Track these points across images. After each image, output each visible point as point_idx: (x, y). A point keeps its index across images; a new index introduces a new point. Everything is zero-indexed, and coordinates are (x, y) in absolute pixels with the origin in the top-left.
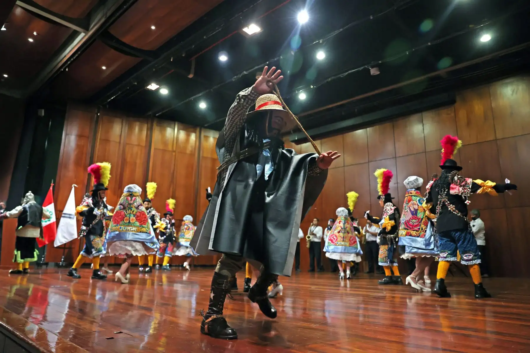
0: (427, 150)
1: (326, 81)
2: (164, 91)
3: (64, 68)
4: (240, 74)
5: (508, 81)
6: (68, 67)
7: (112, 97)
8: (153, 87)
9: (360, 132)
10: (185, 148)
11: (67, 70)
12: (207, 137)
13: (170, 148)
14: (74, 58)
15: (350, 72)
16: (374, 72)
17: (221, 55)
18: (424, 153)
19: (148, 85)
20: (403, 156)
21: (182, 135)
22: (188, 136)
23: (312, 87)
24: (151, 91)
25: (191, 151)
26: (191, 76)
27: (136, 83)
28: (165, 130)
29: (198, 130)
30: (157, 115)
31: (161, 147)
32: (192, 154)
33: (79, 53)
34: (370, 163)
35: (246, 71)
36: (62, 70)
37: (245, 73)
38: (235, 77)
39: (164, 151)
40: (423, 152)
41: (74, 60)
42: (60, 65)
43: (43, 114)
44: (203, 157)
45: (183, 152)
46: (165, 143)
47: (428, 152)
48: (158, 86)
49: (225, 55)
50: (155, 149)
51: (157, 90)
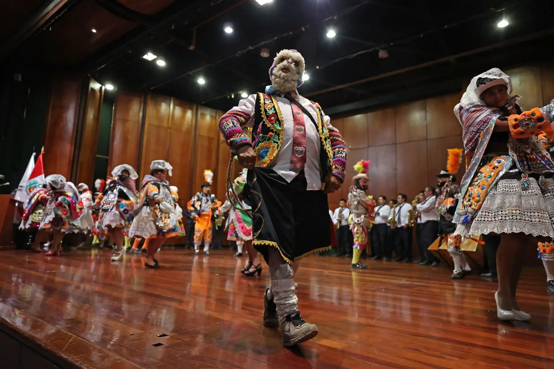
0: (429, 138)
1: (332, 62)
2: (161, 63)
3: (46, 26)
4: (245, 49)
5: (516, 70)
6: (52, 25)
7: (103, 65)
8: (149, 56)
9: (358, 117)
10: (181, 124)
11: (50, 29)
12: (203, 115)
13: (165, 124)
14: (60, 15)
15: (359, 53)
16: (382, 54)
17: (226, 27)
18: (425, 141)
19: (144, 55)
20: (403, 143)
21: (178, 111)
22: (184, 112)
23: (318, 67)
24: (146, 61)
25: (188, 129)
26: (192, 48)
27: (130, 52)
28: (160, 105)
29: (195, 108)
30: (152, 88)
31: (154, 122)
32: (188, 132)
33: (66, 10)
34: (370, 148)
35: (252, 46)
36: (45, 29)
37: (251, 48)
38: (240, 52)
39: (159, 127)
40: (423, 140)
41: (59, 18)
42: (42, 22)
43: (20, 79)
44: (199, 135)
45: (179, 129)
46: (159, 118)
47: (429, 139)
48: (155, 57)
49: (232, 27)
50: (149, 125)
51: (154, 60)
